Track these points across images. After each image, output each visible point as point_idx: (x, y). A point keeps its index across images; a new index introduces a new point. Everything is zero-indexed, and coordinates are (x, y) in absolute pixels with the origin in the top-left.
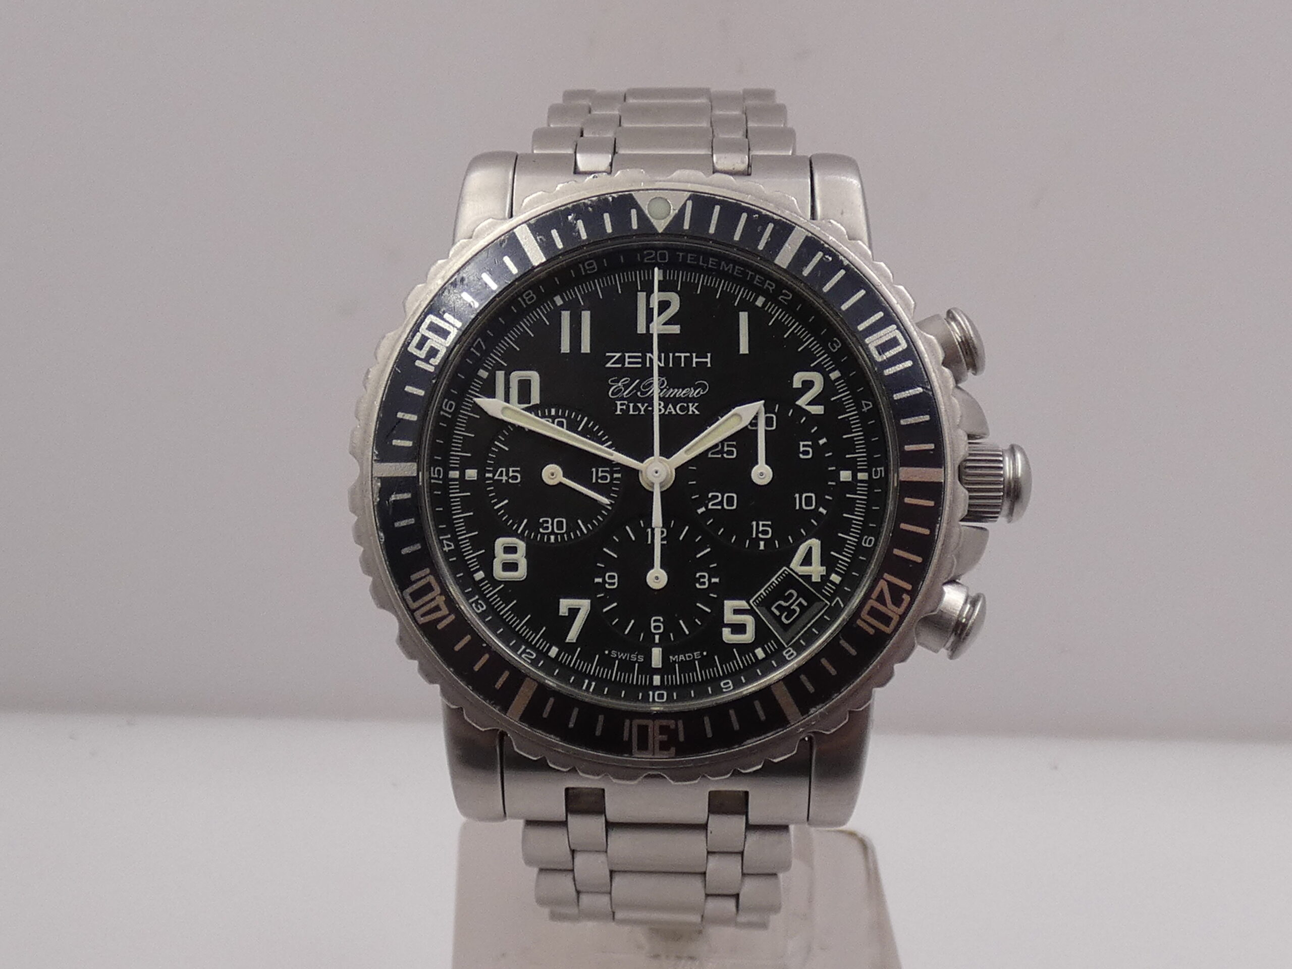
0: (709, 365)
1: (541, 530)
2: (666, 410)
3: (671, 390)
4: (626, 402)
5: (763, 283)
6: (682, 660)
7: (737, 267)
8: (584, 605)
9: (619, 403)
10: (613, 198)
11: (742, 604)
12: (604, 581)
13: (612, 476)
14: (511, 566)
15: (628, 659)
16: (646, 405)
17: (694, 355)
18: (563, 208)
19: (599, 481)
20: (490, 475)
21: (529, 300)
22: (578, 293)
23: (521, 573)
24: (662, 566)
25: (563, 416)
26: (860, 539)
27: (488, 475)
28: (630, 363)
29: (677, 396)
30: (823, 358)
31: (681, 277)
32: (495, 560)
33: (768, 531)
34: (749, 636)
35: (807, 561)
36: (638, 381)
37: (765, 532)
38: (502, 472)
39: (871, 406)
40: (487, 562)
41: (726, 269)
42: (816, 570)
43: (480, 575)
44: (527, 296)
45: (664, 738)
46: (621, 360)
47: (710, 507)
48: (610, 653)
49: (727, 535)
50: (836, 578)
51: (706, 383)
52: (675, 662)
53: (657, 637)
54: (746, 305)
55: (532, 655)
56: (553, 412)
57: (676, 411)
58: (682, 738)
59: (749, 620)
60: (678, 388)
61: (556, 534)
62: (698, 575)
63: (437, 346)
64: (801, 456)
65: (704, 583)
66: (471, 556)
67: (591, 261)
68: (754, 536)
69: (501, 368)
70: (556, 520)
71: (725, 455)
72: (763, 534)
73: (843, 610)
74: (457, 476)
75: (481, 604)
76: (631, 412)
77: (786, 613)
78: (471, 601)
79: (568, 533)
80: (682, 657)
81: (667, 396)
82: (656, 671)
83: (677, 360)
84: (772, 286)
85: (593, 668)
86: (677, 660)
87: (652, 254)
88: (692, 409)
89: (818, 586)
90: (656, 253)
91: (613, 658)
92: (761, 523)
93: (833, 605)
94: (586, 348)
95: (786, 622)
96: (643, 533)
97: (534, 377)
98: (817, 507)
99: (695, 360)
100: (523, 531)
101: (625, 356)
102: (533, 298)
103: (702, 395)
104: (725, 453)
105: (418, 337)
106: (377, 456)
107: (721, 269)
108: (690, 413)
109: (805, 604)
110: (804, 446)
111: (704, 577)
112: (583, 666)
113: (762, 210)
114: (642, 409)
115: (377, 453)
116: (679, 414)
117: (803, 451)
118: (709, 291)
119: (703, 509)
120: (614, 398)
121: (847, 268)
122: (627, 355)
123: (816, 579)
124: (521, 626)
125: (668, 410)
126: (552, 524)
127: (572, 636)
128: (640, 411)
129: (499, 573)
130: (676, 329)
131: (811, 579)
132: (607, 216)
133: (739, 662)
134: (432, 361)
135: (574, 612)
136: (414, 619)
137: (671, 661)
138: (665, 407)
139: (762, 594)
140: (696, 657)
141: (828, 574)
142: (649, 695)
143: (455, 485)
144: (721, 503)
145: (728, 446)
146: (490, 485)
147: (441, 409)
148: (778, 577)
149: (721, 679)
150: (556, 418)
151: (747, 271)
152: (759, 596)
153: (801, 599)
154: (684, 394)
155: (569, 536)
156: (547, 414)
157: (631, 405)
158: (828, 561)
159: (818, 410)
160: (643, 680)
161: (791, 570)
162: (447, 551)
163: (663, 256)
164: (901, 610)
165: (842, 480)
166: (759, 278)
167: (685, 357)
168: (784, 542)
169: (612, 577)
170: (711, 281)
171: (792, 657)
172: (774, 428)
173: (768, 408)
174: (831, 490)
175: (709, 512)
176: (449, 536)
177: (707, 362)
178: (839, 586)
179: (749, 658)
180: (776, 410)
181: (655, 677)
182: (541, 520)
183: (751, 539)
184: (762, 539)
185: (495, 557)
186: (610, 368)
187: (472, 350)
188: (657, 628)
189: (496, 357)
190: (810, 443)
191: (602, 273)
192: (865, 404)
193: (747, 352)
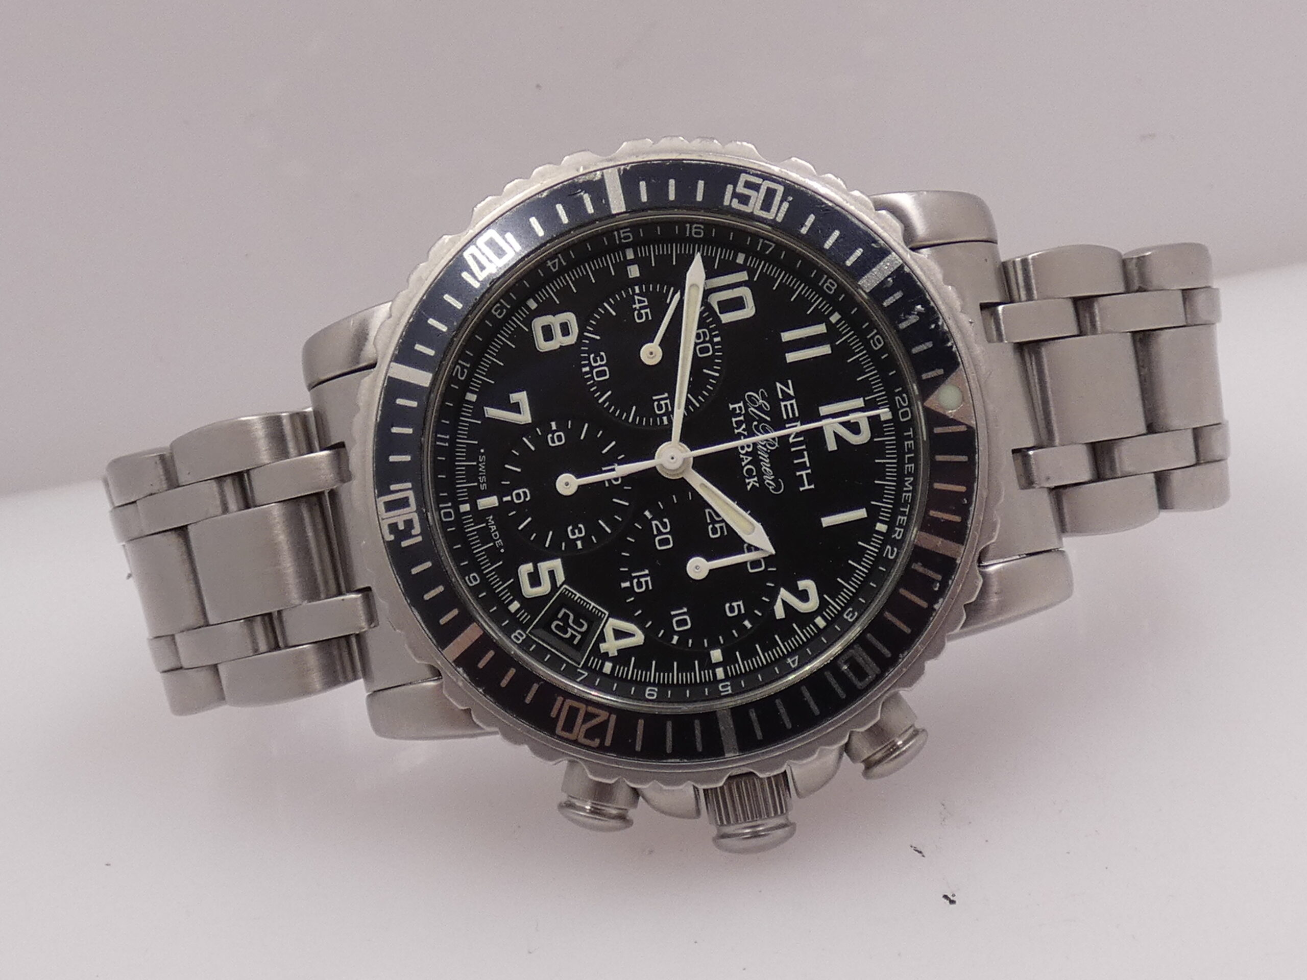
0: (801, 489)
1: (592, 356)
3: (766, 456)
4: (743, 412)
5: (900, 526)
6: (491, 529)
7: (910, 494)
8: (525, 417)
9: (741, 404)
10: (951, 347)
11: (561, 577)
12: (554, 432)
13: (664, 415)
14: (548, 333)
15: (480, 474)
16: (746, 433)
17: (809, 471)
18: (928, 297)
19: (656, 403)
20: (637, 291)
21: (827, 287)
22: (847, 335)
23: (544, 346)
24: (581, 487)
25: (714, 350)
26: (654, 684)
27: (637, 288)
28: (786, 406)
29: (762, 463)
30: (835, 606)
31: (889, 439)
33: (641, 588)
34: (529, 591)
35: (619, 634)
36: (768, 419)
37: (640, 585)
38: (644, 302)
39: (793, 666)
40: (547, 308)
42: (611, 646)
43: (533, 305)
44: (831, 283)
45: (401, 527)
46: (787, 397)
47: (654, 523)
48: (482, 454)
49: (627, 546)
50: (608, 668)
51: (782, 490)
52: (487, 522)
53: (509, 498)
54: (874, 515)
55: (462, 376)
56: (717, 339)
57: (746, 465)
58: (405, 544)
59: (545, 588)
60: (770, 462)
61: (591, 372)
62: (581, 526)
63: (752, 201)
64: (727, 605)
65: (574, 534)
66: (551, 292)
67: (882, 341)
68: (634, 575)
69: (752, 275)
70: (606, 368)
71: (710, 527)
72: (637, 583)
73: (574, 681)
74: (628, 258)
75: (503, 312)
76: (734, 420)
77: (561, 624)
78: (503, 301)
79: (595, 383)
80: (494, 528)
81: (759, 453)
82: (474, 506)
83: (800, 454)
84: (899, 535)
85: (463, 440)
86: (489, 524)
87: (905, 402)
88: (752, 482)
89: (596, 650)
90: (906, 407)
91: (478, 458)
92: (648, 578)
93: (579, 670)
94: (791, 357)
95: (553, 627)
96: (612, 459)
97: (749, 311)
98: (677, 633)
99: (804, 473)
100: (587, 338)
101: (792, 399)
102: (831, 290)
103: (769, 488)
104: (713, 526)
105: (758, 181)
106: (625, 170)
107: (906, 479)
108: (747, 481)
109: (575, 642)
110: (739, 606)
111: (580, 532)
112: (463, 430)
113: (973, 507)
114: (740, 430)
115: (628, 168)
116: (742, 470)
117: (733, 606)
118: (881, 471)
119: (650, 517)
120: (745, 399)
121: (930, 609)
122: (794, 401)
123: (603, 647)
124: (491, 358)
125: (744, 457)
126: (600, 366)
127: (492, 412)
128: (737, 428)
129: (538, 323)
130: (832, 446)
131: (601, 642)
132: (929, 345)
133: (501, 587)
134: (735, 201)
135: (516, 408)
136: (465, 246)
137: (487, 518)
138: (747, 454)
139: (576, 595)
140: (496, 542)
141: (612, 659)
142: (447, 503)
143: (619, 257)
144: (660, 533)
145: (721, 528)
146: (627, 293)
147: (692, 223)
148: (597, 609)
149: (480, 573)
150: (711, 344)
151: (909, 506)
152: (572, 593)
153: (579, 637)
154: (765, 470)
155: (592, 386)
156: (714, 333)
157: (742, 418)
158: (624, 656)
159: (779, 612)
160: (462, 494)
161: (607, 620)
162: (548, 265)
163: (905, 414)
164: (582, 740)
165: (712, 652)
166: (904, 520)
167: (805, 462)
168: (635, 606)
169: (559, 438)
170: (891, 471)
171: (515, 640)
172: (751, 571)
173: (769, 560)
174: (698, 643)
175: (647, 523)
176: (564, 264)
177: (804, 486)
178: (600, 672)
179: (507, 596)
180: (769, 569)
181: (468, 505)
182: (602, 354)
183: (629, 572)
184: (632, 584)
185: (554, 316)
186: (776, 387)
187: (761, 241)
188: (518, 496)
189: (761, 267)
190: (743, 611)
191: (874, 356)
192: (795, 660)
193: (824, 525)
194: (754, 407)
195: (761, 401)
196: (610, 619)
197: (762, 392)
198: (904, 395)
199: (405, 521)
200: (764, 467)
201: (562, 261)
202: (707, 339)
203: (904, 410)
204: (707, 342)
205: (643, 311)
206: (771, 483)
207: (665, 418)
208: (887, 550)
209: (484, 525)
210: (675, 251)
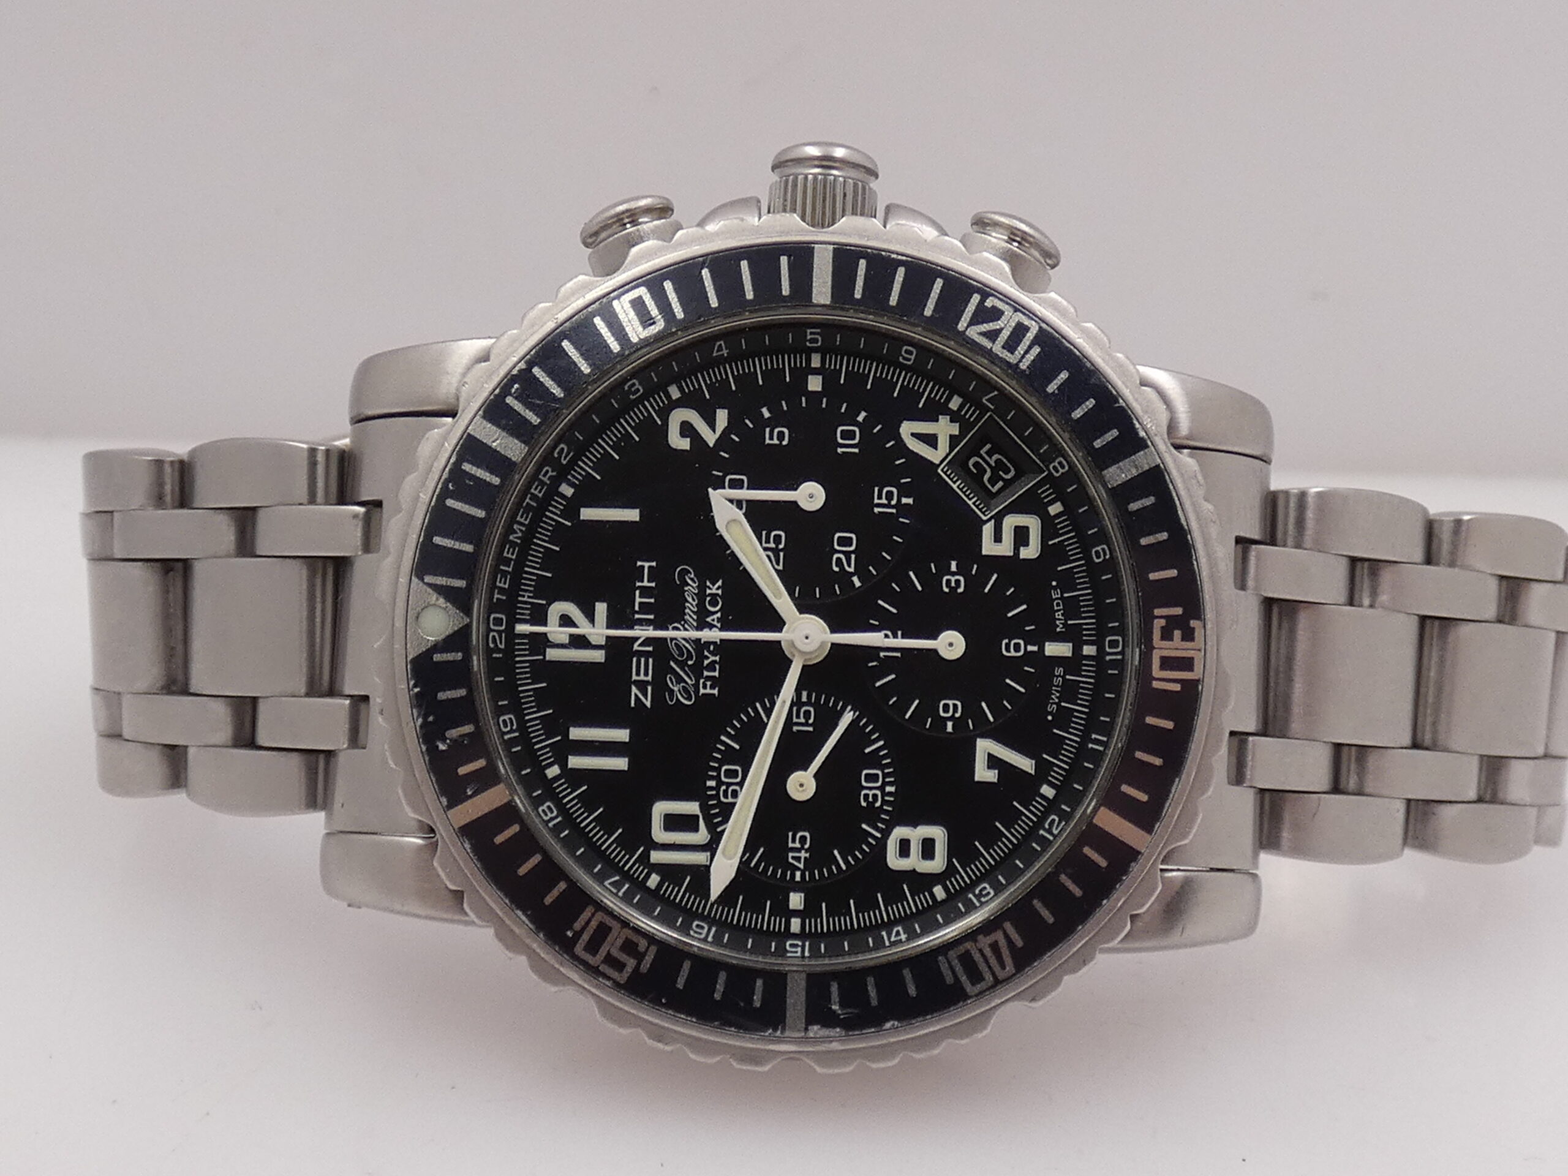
0: (654, 564)
1: (878, 804)
2: (715, 626)
3: (687, 617)
4: (702, 681)
5: (542, 483)
6: (1062, 615)
7: (518, 518)
8: (985, 746)
9: (702, 691)
10: (415, 686)
11: (988, 530)
12: (952, 718)
13: (805, 704)
14: (928, 848)
15: (1059, 689)
16: (706, 653)
17: (638, 584)
18: (428, 759)
19: (811, 721)
20: (798, 874)
21: (552, 812)
22: (543, 745)
23: (938, 833)
24: (935, 637)
25: (718, 770)
26: (903, 367)
27: (798, 878)
28: (646, 674)
29: (695, 610)
30: (650, 408)
31: (528, 599)
32: (919, 870)
33: (887, 492)
34: (1033, 523)
35: (931, 440)
36: (672, 664)
37: (890, 495)
38: (793, 858)
39: (722, 342)
40: (921, 882)
41: (520, 534)
42: (944, 428)
43: (939, 892)
44: (546, 815)
45: (1177, 634)
46: (642, 686)
47: (852, 570)
48: (1051, 713)
49: (892, 547)
50: (955, 403)
51: (679, 569)
52: (1065, 625)
53: (1030, 648)
54: (572, 508)
55: (1054, 820)
56: (711, 783)
57: (716, 612)
58: (1178, 611)
59: (1010, 522)
60: (685, 607)
61: (884, 784)
62: (946, 590)
63: (619, 942)
64: (785, 443)
65: (958, 582)
66: (911, 903)
67: (501, 722)
68: (894, 511)
69: (645, 857)
70: (864, 784)
71: (781, 547)
72: (892, 499)
73: (1001, 391)
74: (799, 920)
75: (981, 891)
76: (716, 674)
77: (1001, 473)
78: (978, 904)
79: (882, 767)
80: (1059, 615)
81: (695, 624)
82: (1077, 649)
83: (645, 608)
84: (547, 472)
85: (1072, 738)
86: (1063, 621)
87: (494, 637)
88: (714, 589)
89: (965, 427)
90: (494, 631)
91: (1057, 709)
92: (876, 501)
93: (993, 407)
94: (622, 735)
95: (1012, 473)
96: (888, 662)
97: (661, 809)
98: (856, 424)
99: (646, 583)
100: (877, 829)
101: (635, 681)
102: (549, 807)
103: (695, 575)
104: (777, 546)
105: (604, 968)
106: (775, 1030)
107: (519, 541)
108: (720, 592)
109: (988, 446)
110: (771, 438)
111: (948, 581)
112: (1068, 751)
113: (443, 478)
114: (712, 658)
115: (770, 1031)
116: (722, 607)
117: (778, 439)
118: (549, 561)
119: (855, 579)
120: (695, 697)
121: (531, 364)
122: (634, 677)
123: (955, 429)
124: (1010, 837)
125: (715, 623)
126: (870, 789)
127: (1026, 764)
128: (714, 662)
129: (937, 865)
130: (601, 608)
131: (955, 436)
132: (442, 696)
133: (1066, 537)
134: (640, 949)
135: (993, 762)
136: (1008, 979)
137: (1064, 630)
139: (974, 503)
140: (1059, 596)
141: (947, 411)
142: (1110, 660)
143: (811, 925)
144: (847, 554)
145: (768, 541)
146: (812, 875)
147: (705, 940)
148: (951, 480)
149: (1089, 562)
150: (720, 779)
151: (524, 504)
152: (977, 506)
153: (982, 452)
154: (694, 600)
155: (887, 766)
156: (714, 792)
157: (706, 673)
158: (931, 414)
159: (722, 417)
160: (1089, 668)
161: (942, 462)
162: (906, 936)
163: (499, 622)
164: (1008, 309)
165: (820, 389)
166: (536, 489)
168: (903, 471)
169: (946, 708)
170: (535, 557)
171: (1064, 462)
172: (744, 478)
173: (719, 484)
174: (834, 406)
175: (860, 571)
176: (884, 933)
177: (650, 567)
178: (967, 398)
179: (1062, 524)
180: (721, 474)
181: (1085, 652)
182: (864, 804)
183: (898, 515)
184: (899, 500)
185: (914, 870)
186: (652, 701)
187: (620, 894)
188: (1017, 648)
189: (630, 863)
190: (768, 430)
191: (517, 708)
192: (718, 351)
193: (637, 511)
194: (686, 682)
195: (676, 689)
196: (937, 462)
197: (672, 701)
198: (492, 645)
199: (1172, 640)
200: (694, 603)
201: (886, 938)
202: (724, 787)
203: (496, 628)
204: (723, 783)
205: (798, 845)
206: (690, 582)
207: (804, 699)
208: (568, 459)
209: (1069, 622)
210: (736, 915)
